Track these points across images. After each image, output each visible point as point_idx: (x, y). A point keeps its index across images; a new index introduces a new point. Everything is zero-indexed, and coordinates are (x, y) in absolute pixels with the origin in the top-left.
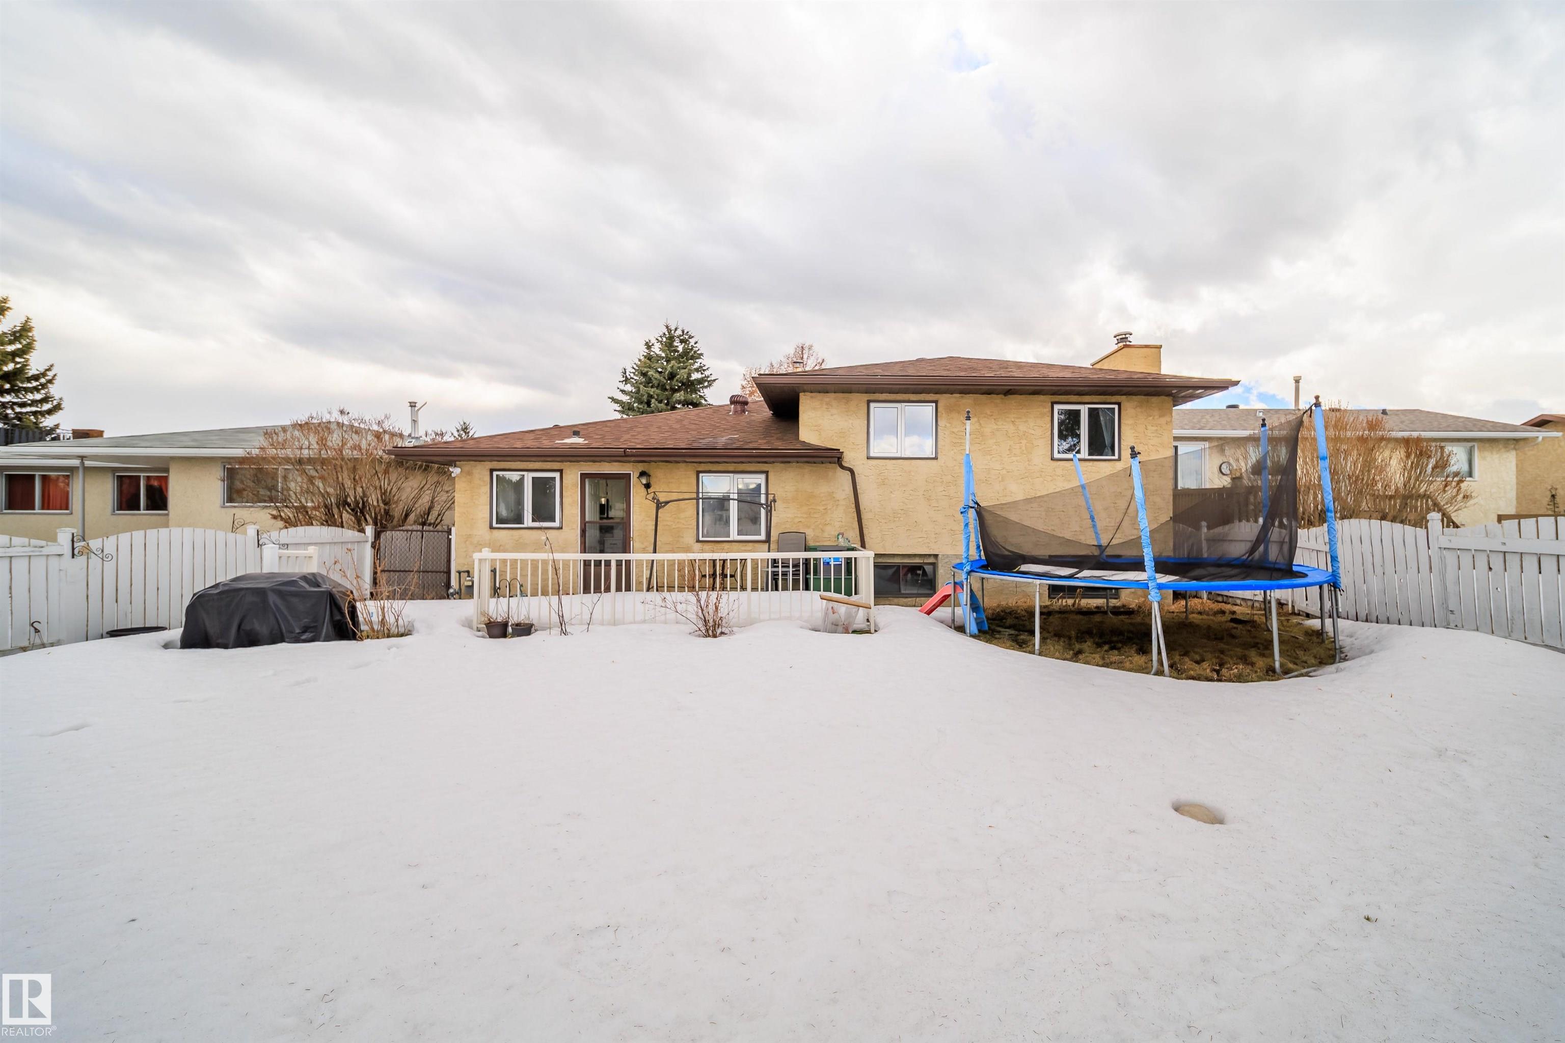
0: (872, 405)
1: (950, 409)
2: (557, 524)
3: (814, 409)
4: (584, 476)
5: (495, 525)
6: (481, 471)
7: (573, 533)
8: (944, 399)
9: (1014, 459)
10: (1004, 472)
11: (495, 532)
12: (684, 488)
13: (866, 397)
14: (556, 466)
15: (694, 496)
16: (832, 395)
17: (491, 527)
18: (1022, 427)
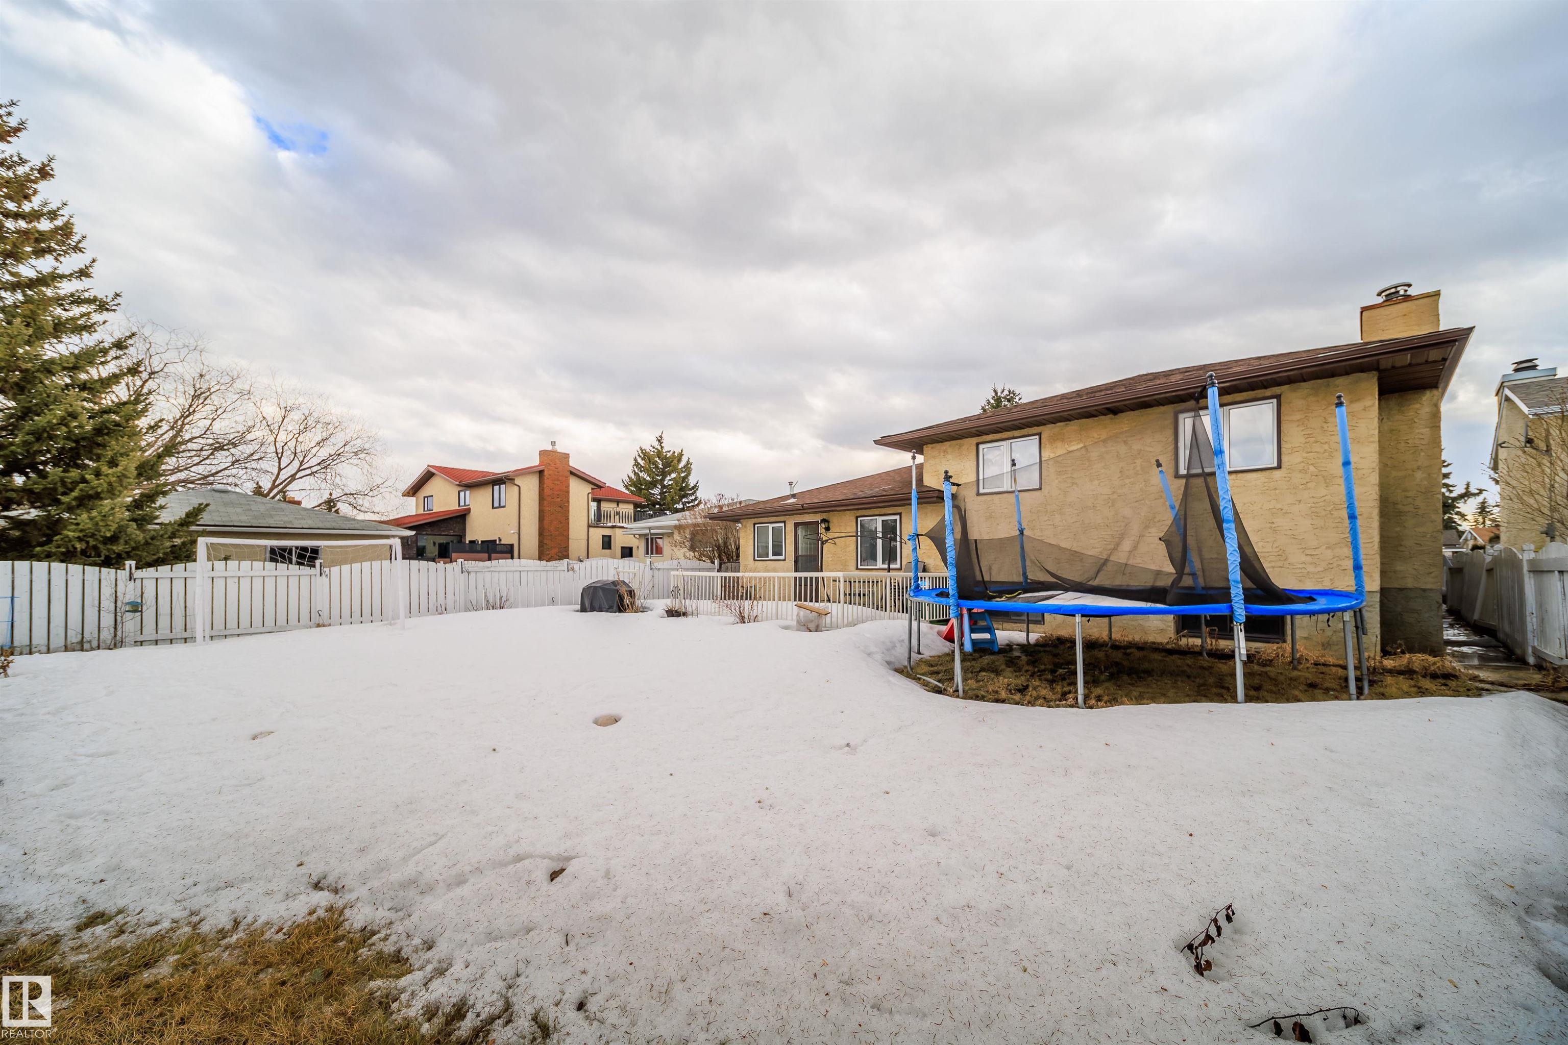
0: (981, 447)
1: (1053, 439)
2: (783, 557)
3: (934, 457)
4: (796, 525)
5: (756, 558)
6: (749, 523)
7: (790, 562)
8: (1047, 431)
9: (1127, 481)
10: (1115, 496)
11: (756, 562)
12: (849, 529)
13: (974, 440)
14: (782, 518)
15: (854, 534)
16: (947, 443)
17: (754, 560)
18: (1136, 446)
